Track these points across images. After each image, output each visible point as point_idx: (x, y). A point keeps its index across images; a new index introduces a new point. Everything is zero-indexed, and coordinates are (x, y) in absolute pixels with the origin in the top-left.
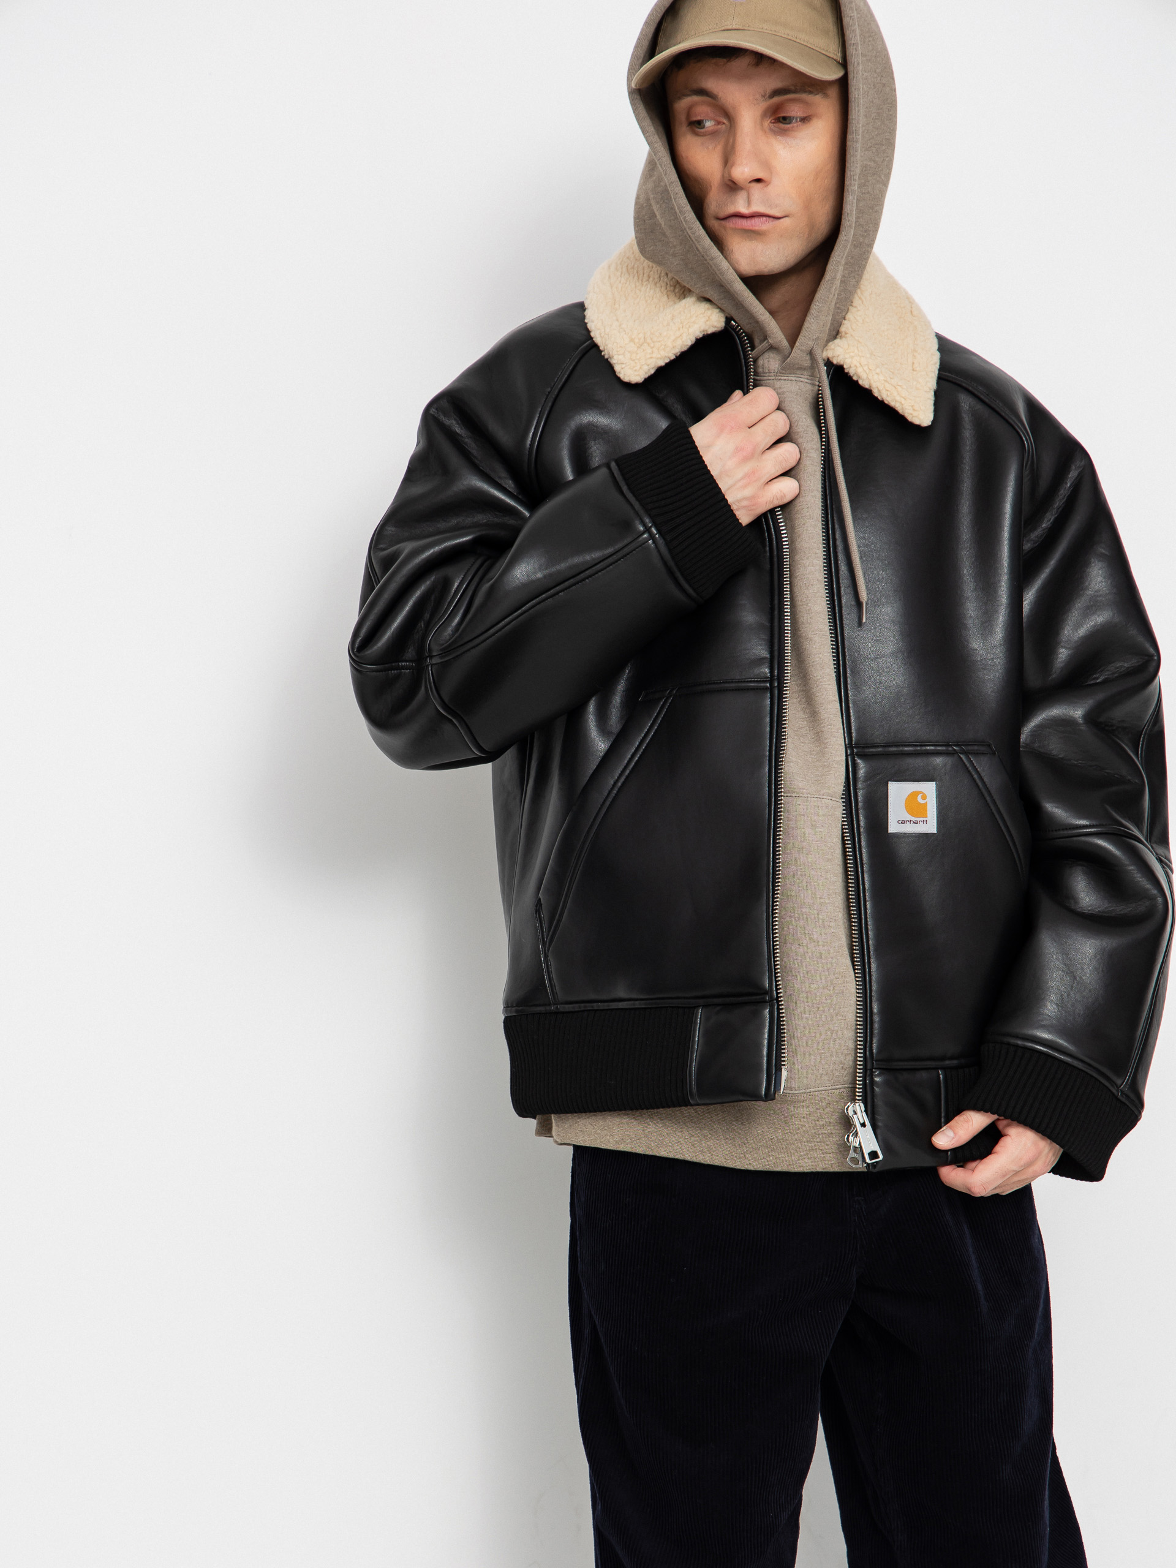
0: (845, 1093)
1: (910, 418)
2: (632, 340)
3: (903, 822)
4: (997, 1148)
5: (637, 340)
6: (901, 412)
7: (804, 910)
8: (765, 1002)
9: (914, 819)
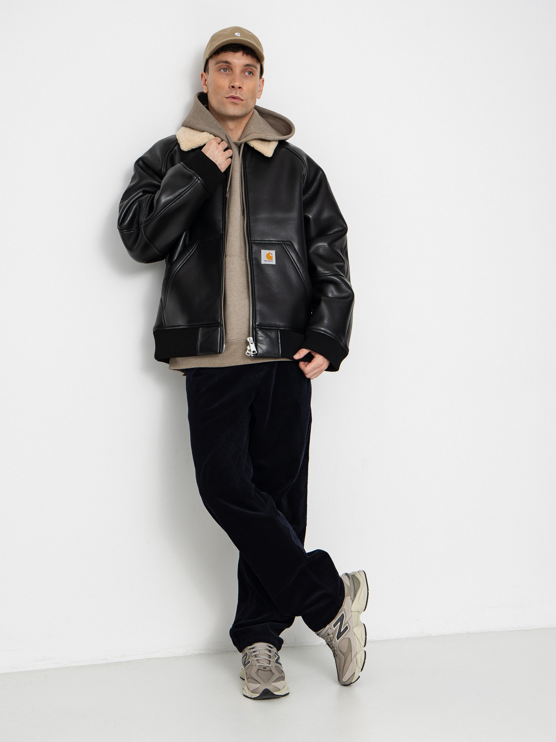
0: (247, 334)
1: (265, 155)
2: (187, 140)
3: (266, 261)
4: (312, 361)
5: (188, 140)
6: (262, 153)
7: (232, 288)
8: (219, 326)
9: (269, 260)
